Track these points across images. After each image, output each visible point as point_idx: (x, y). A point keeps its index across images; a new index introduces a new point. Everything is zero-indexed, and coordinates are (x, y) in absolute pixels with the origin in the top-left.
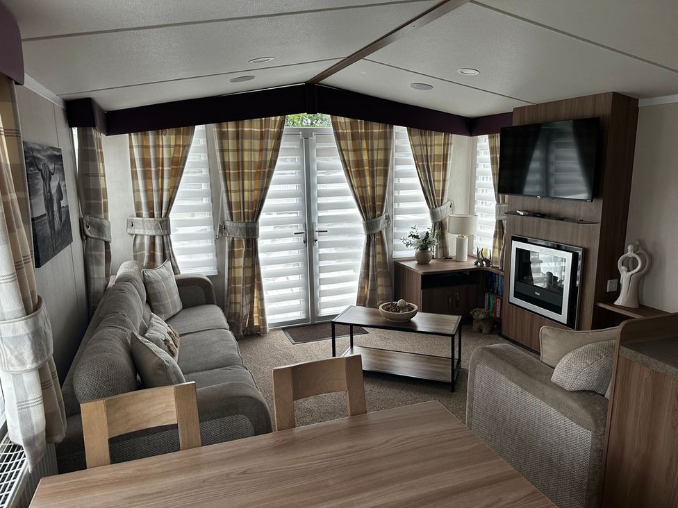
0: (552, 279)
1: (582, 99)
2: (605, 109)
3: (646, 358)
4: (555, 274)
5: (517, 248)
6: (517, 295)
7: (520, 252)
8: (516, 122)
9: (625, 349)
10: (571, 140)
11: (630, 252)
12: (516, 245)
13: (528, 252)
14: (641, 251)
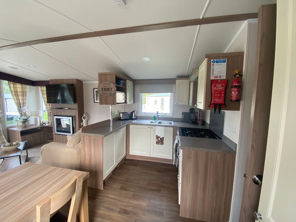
0: (67, 125)
1: (69, 80)
2: (75, 83)
3: (87, 134)
4: (68, 124)
5: (56, 118)
6: (57, 131)
7: (57, 119)
8: (51, 83)
9: (83, 133)
10: (67, 90)
11: (84, 116)
12: (55, 117)
13: (60, 119)
14: (87, 115)
